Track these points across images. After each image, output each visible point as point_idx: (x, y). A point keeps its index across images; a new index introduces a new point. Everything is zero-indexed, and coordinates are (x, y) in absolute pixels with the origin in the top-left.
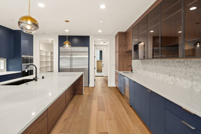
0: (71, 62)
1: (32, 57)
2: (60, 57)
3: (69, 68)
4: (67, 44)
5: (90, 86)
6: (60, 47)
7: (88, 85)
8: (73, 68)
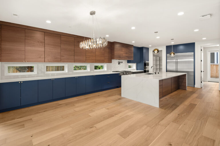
0: (177, 66)
1: (148, 62)
2: (167, 61)
3: (175, 70)
4: (172, 54)
5: (195, 87)
6: (167, 54)
7: (194, 86)
8: (178, 70)
